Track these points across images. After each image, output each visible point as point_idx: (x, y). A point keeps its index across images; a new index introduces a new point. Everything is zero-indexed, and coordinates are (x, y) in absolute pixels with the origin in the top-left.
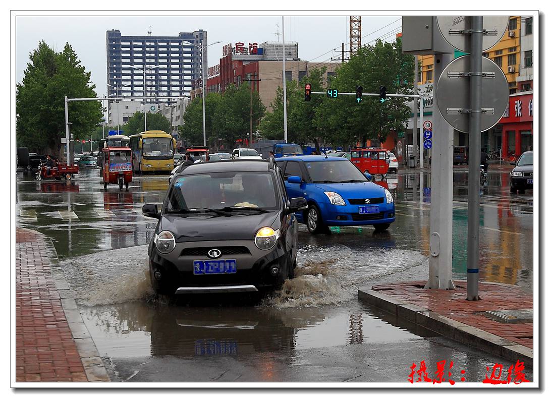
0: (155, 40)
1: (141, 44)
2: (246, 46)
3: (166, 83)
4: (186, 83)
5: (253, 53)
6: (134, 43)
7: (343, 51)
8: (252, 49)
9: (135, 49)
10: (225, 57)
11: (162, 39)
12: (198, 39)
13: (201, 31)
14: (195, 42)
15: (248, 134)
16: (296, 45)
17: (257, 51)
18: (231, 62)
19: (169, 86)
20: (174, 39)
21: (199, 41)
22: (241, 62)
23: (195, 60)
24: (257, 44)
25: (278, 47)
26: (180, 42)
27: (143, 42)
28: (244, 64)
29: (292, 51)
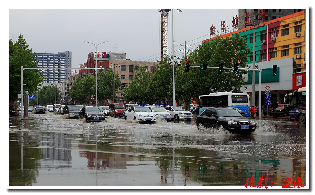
0: (48, 55)
1: (41, 57)
2: (101, 54)
3: (52, 74)
4: (61, 74)
5: (103, 57)
6: (38, 56)
7: (185, 46)
8: (103, 55)
9: (38, 59)
10: (90, 58)
11: (51, 55)
12: (67, 55)
13: (69, 51)
14: (66, 56)
15: (112, 96)
16: (126, 53)
17: (106, 56)
18: (93, 61)
19: (54, 76)
20: (56, 55)
21: (68, 56)
22: (98, 61)
23: (66, 64)
24: (106, 53)
25: (117, 54)
26: (59, 56)
27: (42, 56)
28: (100, 62)
29: (124, 56)
